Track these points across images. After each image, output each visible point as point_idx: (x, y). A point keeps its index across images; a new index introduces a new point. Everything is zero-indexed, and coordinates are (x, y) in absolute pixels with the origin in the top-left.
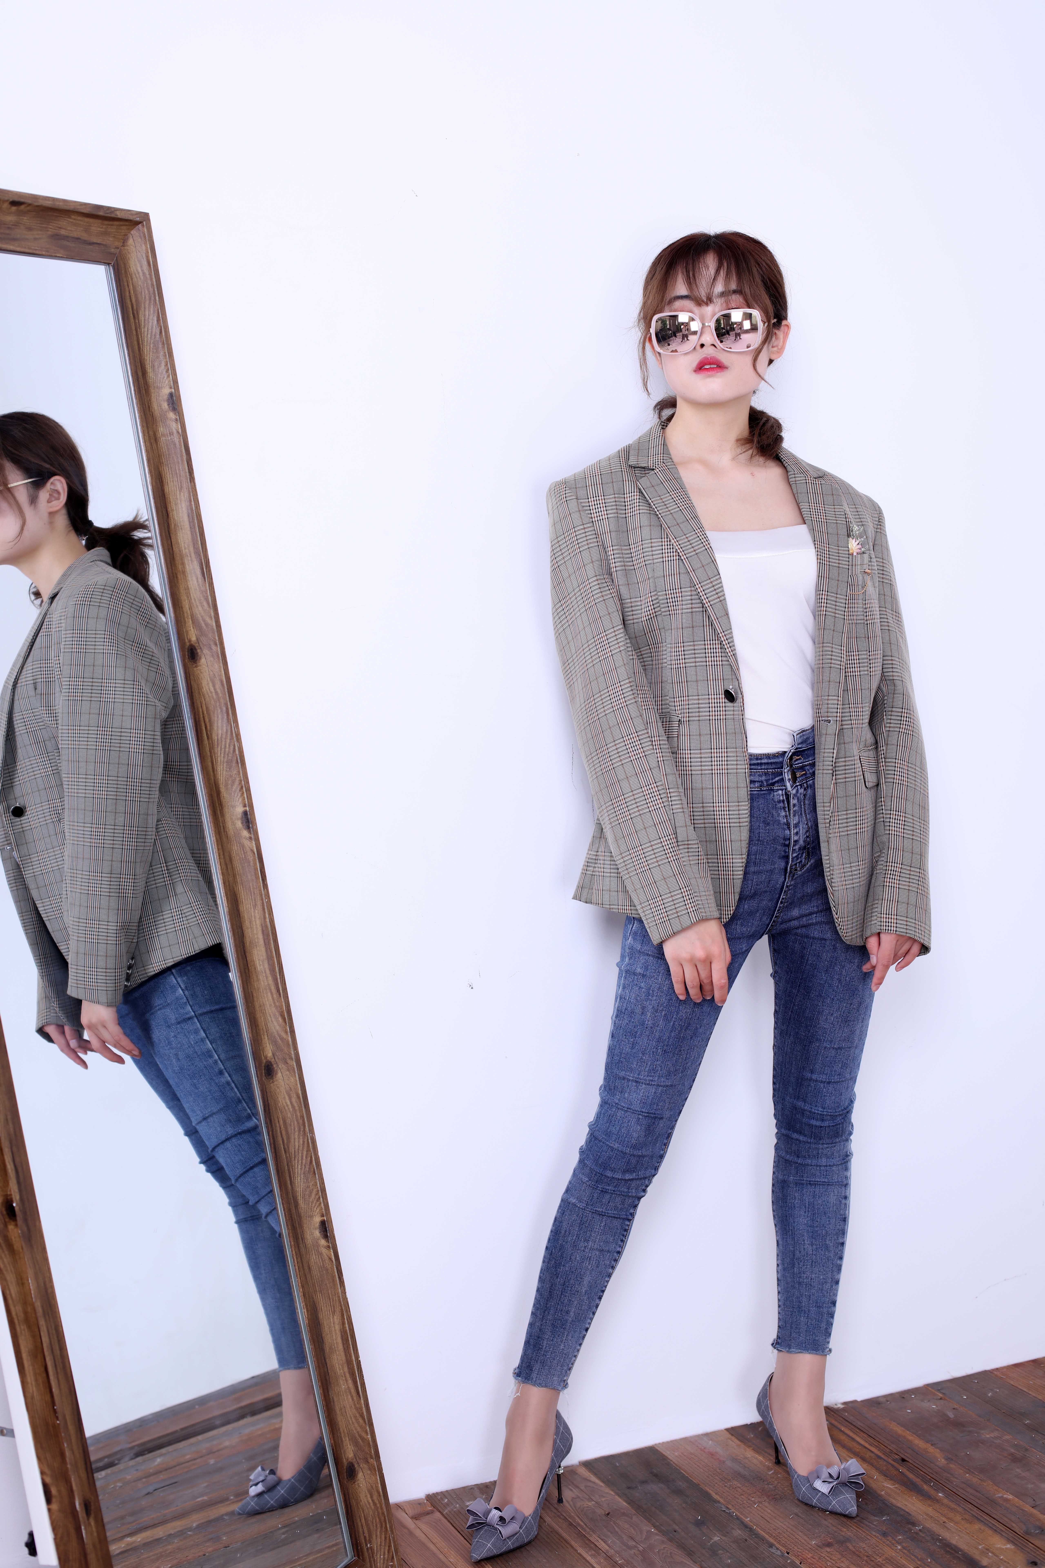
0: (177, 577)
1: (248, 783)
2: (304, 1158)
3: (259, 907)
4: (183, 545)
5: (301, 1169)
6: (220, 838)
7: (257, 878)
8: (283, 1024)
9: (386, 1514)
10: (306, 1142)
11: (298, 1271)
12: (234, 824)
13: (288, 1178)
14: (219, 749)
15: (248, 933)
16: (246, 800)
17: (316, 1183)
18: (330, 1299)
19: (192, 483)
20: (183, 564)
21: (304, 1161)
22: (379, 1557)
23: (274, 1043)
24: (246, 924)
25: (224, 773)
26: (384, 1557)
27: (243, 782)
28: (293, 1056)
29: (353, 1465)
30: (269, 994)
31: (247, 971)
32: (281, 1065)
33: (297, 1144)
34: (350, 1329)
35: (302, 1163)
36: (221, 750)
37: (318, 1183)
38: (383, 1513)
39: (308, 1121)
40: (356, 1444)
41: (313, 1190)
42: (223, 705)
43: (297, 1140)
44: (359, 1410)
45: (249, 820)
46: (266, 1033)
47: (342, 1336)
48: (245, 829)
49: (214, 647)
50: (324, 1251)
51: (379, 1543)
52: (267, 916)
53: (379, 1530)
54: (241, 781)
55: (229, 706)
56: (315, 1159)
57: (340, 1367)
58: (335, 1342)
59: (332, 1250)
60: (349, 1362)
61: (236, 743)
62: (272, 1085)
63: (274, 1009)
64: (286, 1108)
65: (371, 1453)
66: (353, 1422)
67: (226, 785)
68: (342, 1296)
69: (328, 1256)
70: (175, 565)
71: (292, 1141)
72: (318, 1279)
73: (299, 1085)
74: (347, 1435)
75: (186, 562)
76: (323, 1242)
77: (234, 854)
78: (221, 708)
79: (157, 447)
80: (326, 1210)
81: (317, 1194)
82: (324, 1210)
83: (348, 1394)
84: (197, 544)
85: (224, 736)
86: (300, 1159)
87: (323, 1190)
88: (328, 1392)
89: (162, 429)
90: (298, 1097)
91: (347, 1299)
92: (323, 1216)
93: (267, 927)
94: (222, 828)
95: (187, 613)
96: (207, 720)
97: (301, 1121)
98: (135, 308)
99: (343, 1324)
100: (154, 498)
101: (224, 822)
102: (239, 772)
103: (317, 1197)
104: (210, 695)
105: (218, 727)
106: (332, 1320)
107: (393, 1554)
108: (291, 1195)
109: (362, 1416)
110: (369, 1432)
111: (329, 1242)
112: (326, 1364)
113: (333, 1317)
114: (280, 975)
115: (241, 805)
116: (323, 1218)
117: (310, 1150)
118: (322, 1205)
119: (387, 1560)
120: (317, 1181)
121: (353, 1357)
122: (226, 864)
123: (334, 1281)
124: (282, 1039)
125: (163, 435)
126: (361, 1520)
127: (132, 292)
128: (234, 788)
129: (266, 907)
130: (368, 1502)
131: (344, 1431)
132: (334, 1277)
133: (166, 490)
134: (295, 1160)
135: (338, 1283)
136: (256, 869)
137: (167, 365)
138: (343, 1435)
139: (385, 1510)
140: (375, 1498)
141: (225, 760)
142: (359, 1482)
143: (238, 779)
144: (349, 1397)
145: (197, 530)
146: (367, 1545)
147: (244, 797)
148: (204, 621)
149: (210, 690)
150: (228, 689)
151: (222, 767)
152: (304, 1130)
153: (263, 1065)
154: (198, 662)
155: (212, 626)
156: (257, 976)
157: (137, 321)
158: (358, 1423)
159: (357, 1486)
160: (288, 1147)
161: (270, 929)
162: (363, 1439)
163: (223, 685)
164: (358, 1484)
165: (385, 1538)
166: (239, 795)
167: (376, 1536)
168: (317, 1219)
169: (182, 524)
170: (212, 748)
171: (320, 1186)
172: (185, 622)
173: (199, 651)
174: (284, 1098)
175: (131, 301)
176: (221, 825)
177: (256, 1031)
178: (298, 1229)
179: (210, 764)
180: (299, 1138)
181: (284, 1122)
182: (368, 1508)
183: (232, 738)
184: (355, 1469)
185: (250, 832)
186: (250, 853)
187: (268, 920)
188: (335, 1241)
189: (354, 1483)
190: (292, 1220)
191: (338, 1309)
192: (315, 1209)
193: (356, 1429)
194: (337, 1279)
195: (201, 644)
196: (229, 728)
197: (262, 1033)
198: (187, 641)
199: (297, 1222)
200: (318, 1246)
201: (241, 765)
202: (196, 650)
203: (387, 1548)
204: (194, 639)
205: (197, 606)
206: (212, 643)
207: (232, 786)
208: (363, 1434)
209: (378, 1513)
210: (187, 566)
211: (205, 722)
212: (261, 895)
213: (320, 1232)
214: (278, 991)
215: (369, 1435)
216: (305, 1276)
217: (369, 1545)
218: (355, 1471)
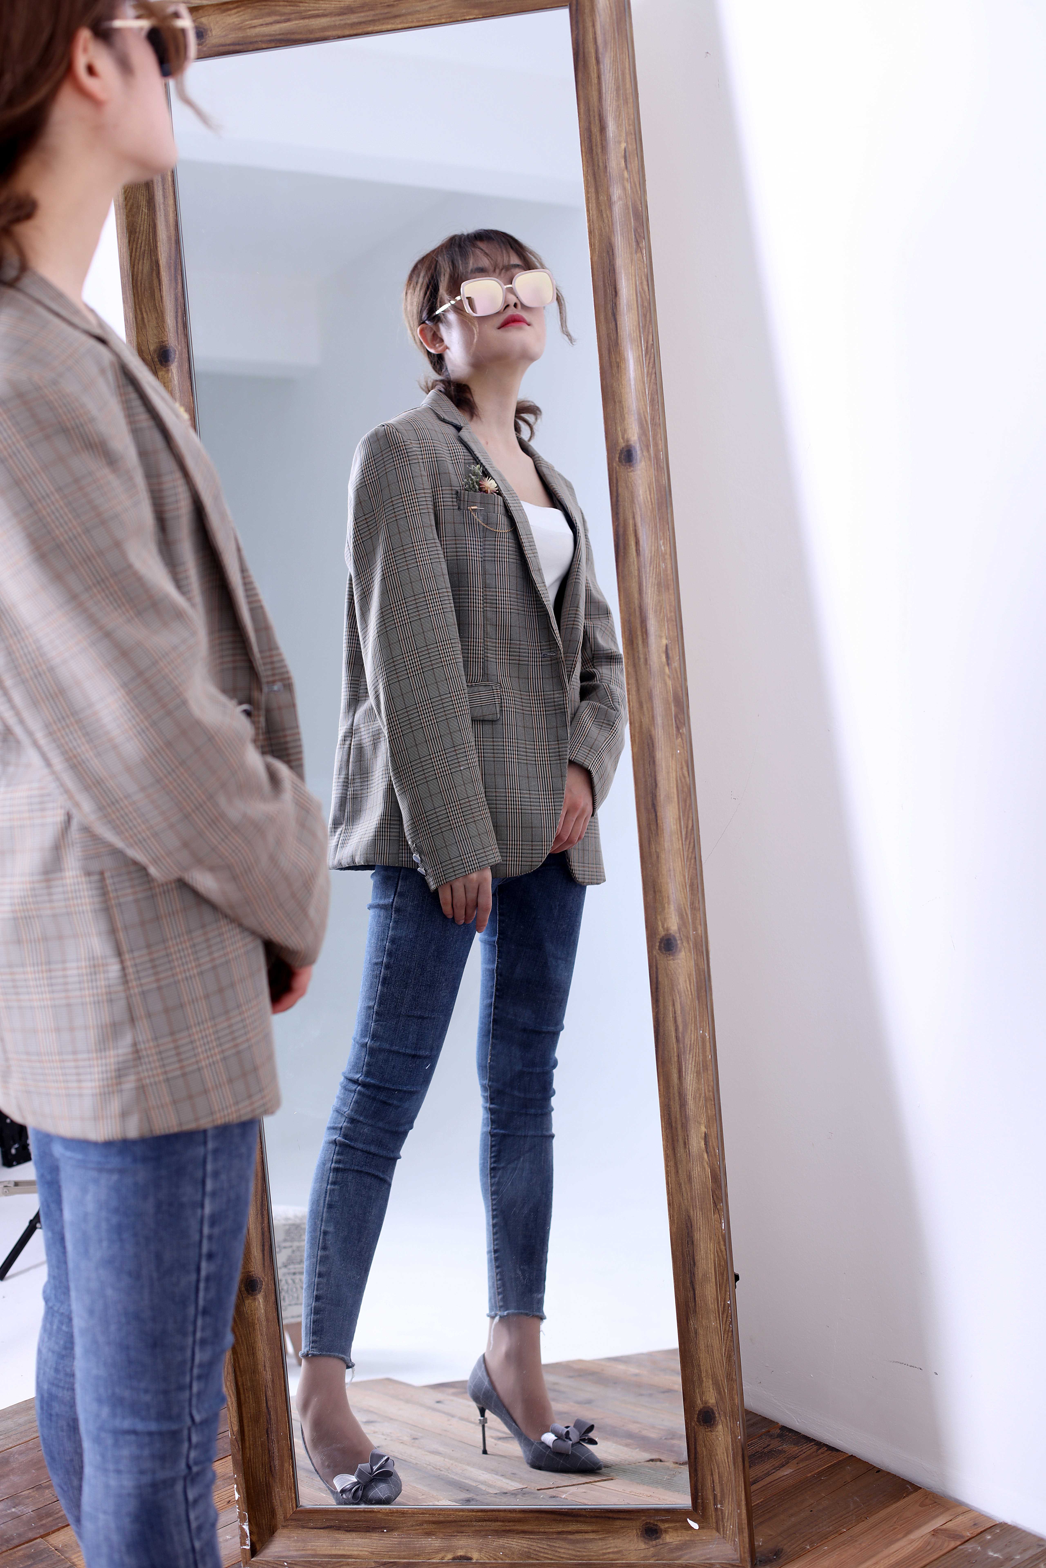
0: (618, 367)
2: (697, 1055)
6: (636, 672)
7: (673, 724)
10: (698, 1039)
21: (697, 1059)
27: (665, 611)
28: (691, 937)
29: (713, 1413)
30: (679, 859)
31: (653, 827)
32: (685, 944)
35: (695, 1059)
37: (703, 1089)
39: (700, 1015)
40: (719, 1392)
41: (701, 1094)
42: (655, 517)
47: (715, 1268)
49: (649, 449)
51: (730, 1511)
55: (658, 520)
56: (703, 1061)
57: (712, 1301)
58: (709, 1271)
62: (671, 962)
67: (656, 611)
70: (617, 351)
72: (699, 1192)
74: (710, 1377)
77: (654, 691)
78: (654, 521)
80: (709, 1121)
81: (703, 1100)
83: (717, 1334)
84: (640, 326)
86: (694, 1054)
88: (687, 1320)
94: (642, 660)
96: (640, 534)
97: (695, 1013)
99: (716, 1255)
103: (703, 1104)
104: (647, 504)
105: (652, 542)
106: (709, 1245)
107: (736, 1531)
108: (676, 1091)
112: (694, 1290)
118: (706, 1115)
120: (703, 1086)
127: (599, 32)
131: (707, 1371)
132: (710, 1199)
138: (704, 1374)
142: (715, 1433)
144: (717, 1338)
146: (715, 1504)
148: (645, 417)
149: (647, 498)
150: (657, 499)
152: (697, 1024)
153: (658, 938)
154: (633, 465)
156: (670, 836)
157: (602, 66)
161: (681, 785)
163: (654, 494)
168: (703, 1129)
171: (705, 1093)
172: (623, 419)
173: (634, 453)
176: (642, 656)
182: (724, 1467)
184: (715, 1417)
187: (679, 775)
189: (711, 1431)
190: (670, 1118)
195: (638, 445)
198: (621, 440)
199: (679, 1122)
200: (701, 1158)
204: (634, 438)
205: (640, 399)
206: (649, 444)
211: (636, 535)
217: (719, 1506)
218: (715, 1421)
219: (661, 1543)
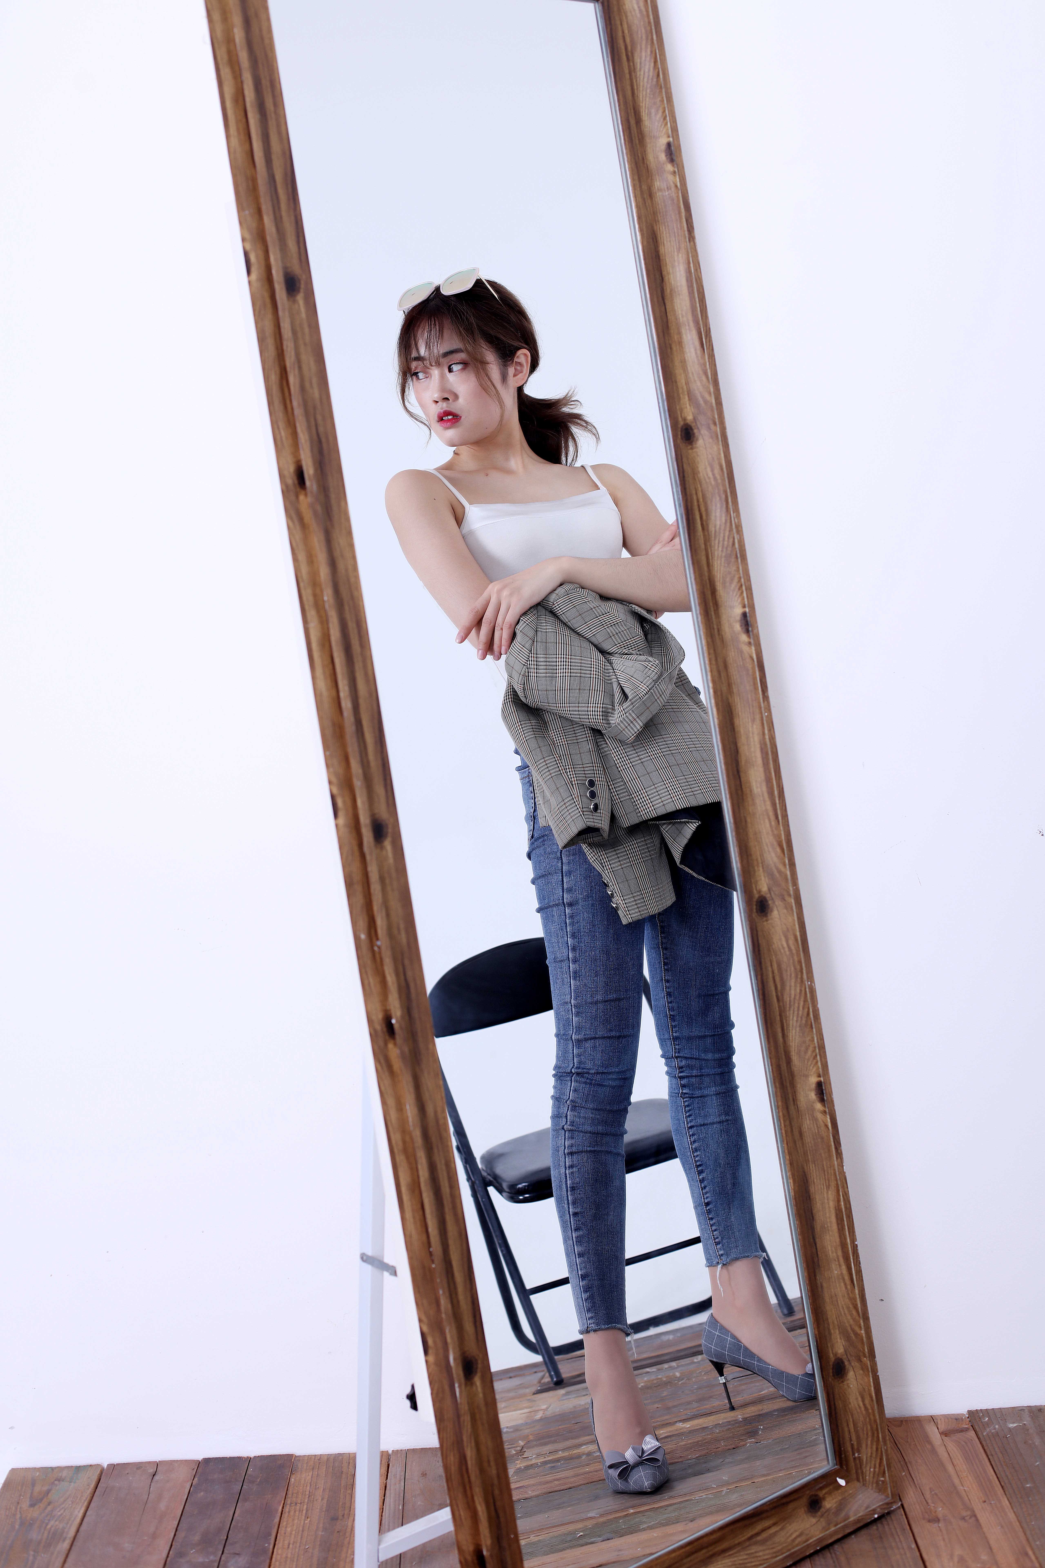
0: (671, 348)
1: (749, 580)
2: (801, 1008)
3: (758, 721)
4: (680, 312)
5: (797, 1021)
6: (713, 642)
7: (756, 688)
8: (782, 855)
9: (878, 1421)
10: (803, 992)
11: (784, 1135)
12: (731, 627)
13: (779, 1030)
14: (717, 542)
15: (744, 750)
16: (746, 600)
17: (813, 1038)
18: (824, 1171)
19: (692, 243)
20: (679, 333)
21: (800, 1013)
22: (868, 1469)
23: (771, 876)
24: (742, 741)
25: (722, 569)
26: (874, 1471)
27: (742, 580)
28: (792, 892)
29: (843, 1362)
30: (767, 821)
31: (740, 792)
32: (778, 902)
33: (793, 992)
34: (846, 1208)
35: (798, 1014)
36: (719, 543)
37: (815, 1039)
38: (875, 1421)
39: (806, 967)
40: (848, 1338)
41: (809, 1046)
42: (722, 492)
43: (793, 988)
44: (853, 1300)
45: (748, 622)
46: (760, 865)
47: (837, 1215)
48: (744, 633)
49: (712, 427)
50: (820, 1116)
51: (869, 1454)
52: (766, 732)
53: (870, 1439)
54: (740, 578)
55: (729, 494)
56: (813, 1011)
57: (833, 1249)
58: (828, 1220)
59: (828, 1117)
60: (843, 1245)
61: (735, 535)
62: (765, 923)
63: (771, 838)
64: (782, 951)
65: (864, 1350)
66: (845, 1314)
67: (724, 583)
68: (838, 1169)
69: (824, 1122)
70: (669, 334)
71: (788, 988)
72: (812, 1146)
73: (797, 926)
74: (837, 1327)
75: (683, 331)
76: (819, 1106)
77: (730, 660)
78: (720, 496)
79: (652, 204)
80: (823, 1070)
81: (814, 1051)
82: (821, 1070)
83: (841, 1281)
84: (697, 311)
85: (723, 528)
86: (796, 1009)
87: (822, 1047)
88: (815, 1276)
89: (658, 183)
90: (796, 940)
91: (844, 1173)
92: (819, 1076)
93: (765, 744)
94: (716, 630)
95: (682, 388)
96: (703, 509)
97: (798, 967)
98: (629, 48)
99: (839, 1201)
100: (645, 259)
101: (719, 623)
102: (738, 568)
103: (814, 1054)
104: (708, 480)
105: (716, 516)
106: (825, 1196)
107: (884, 1469)
108: (782, 1050)
109: (856, 1307)
110: (863, 1327)
111: (825, 1106)
112: (816, 1244)
113: (827, 1193)
114: (779, 800)
115: (740, 606)
116: (819, 1079)
117: (808, 1001)
118: (819, 1064)
119: (878, 1475)
120: (815, 1036)
121: (848, 1240)
122: (719, 672)
123: (829, 1151)
124: (780, 872)
125: (660, 190)
126: (848, 1425)
127: (626, 32)
128: (733, 586)
129: (765, 722)
130: (859, 1405)
131: (833, 1323)
132: (829, 1146)
133: (662, 250)
134: (790, 1010)
135: (834, 1154)
136: (755, 679)
137: (664, 111)
138: (831, 1327)
139: (877, 1417)
140: (867, 1402)
141: (724, 554)
142: (849, 1382)
143: (737, 576)
144: (842, 1284)
145: (696, 295)
146: (854, 1454)
147: (743, 597)
148: (703, 397)
149: (707, 475)
150: (728, 474)
151: (719, 562)
152: (802, 978)
153: (755, 900)
154: (694, 443)
155: (712, 403)
156: (753, 800)
157: (631, 64)
158: (851, 1315)
159: (846, 1387)
160: (782, 995)
161: (769, 746)
162: (856, 1334)
163: (722, 469)
164: (848, 1384)
165: (877, 1449)
166: (739, 594)
167: (867, 1445)
168: (813, 1080)
169: (679, 289)
170: (707, 540)
171: (818, 1042)
172: (679, 399)
173: (695, 431)
174: (780, 939)
175: (624, 41)
176: (715, 627)
177: (748, 861)
178: (789, 1088)
179: (704, 558)
180: (795, 986)
181: (779, 966)
182: (858, 1413)
183: (731, 530)
184: (844, 1366)
185: (749, 637)
186: (748, 660)
187: (767, 737)
188: (834, 1106)
189: (843, 1382)
190: (781, 1078)
191: (833, 1184)
192: (811, 1068)
193: (848, 1322)
194: (834, 1149)
195: (698, 423)
196: (729, 518)
197: (755, 863)
198: (680, 419)
199: (788, 1080)
200: (813, 1109)
201: (741, 560)
202: (692, 429)
203: (878, 1461)
204: (690, 418)
205: (695, 381)
206: (711, 422)
207: (731, 583)
208: (857, 1329)
209: (870, 1419)
210: (684, 336)
211: (700, 510)
212: (760, 708)
213: (816, 1095)
214: (777, 817)
215: (863, 1330)
216: (795, 1142)
217: (856, 1455)
218: (845, 1369)
219: (824, 1511)
